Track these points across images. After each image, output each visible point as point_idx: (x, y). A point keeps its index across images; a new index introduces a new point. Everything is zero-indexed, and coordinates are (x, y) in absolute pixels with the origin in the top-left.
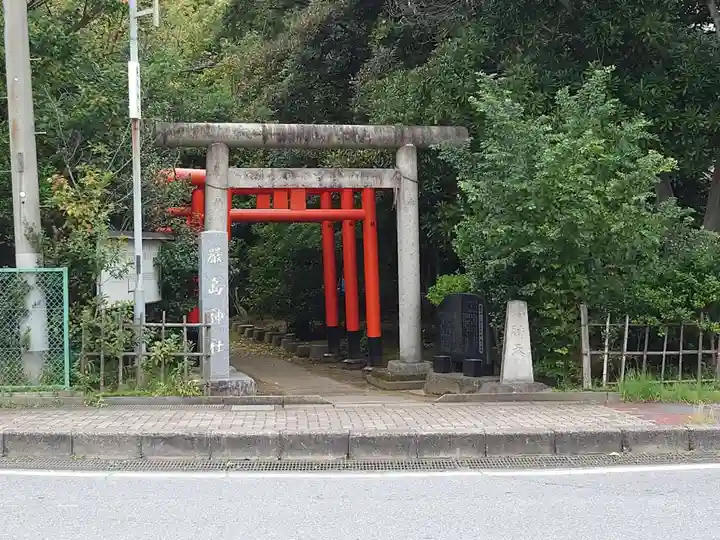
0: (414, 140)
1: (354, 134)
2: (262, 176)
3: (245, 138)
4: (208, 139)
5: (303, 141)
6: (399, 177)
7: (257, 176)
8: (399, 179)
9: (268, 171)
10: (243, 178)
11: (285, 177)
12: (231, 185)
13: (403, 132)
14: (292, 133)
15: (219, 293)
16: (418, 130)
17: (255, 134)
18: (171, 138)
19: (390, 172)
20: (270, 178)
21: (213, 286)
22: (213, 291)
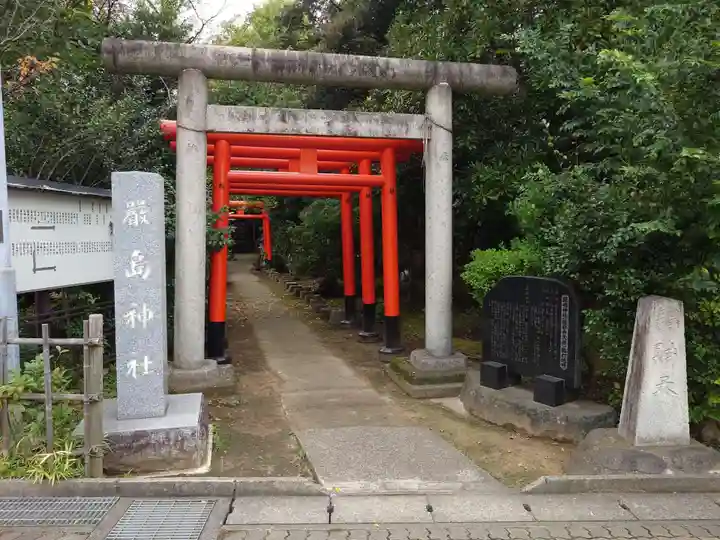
0: (450, 78)
1: (374, 65)
2: (252, 117)
3: (229, 64)
4: (175, 62)
5: (307, 72)
6: (430, 125)
7: (245, 117)
8: (430, 128)
9: (259, 111)
10: (227, 120)
11: (283, 120)
12: (210, 128)
13: (436, 68)
14: (292, 61)
15: (145, 277)
16: (455, 67)
17: (242, 58)
18: (122, 58)
19: (419, 118)
20: (262, 121)
21: (133, 264)
22: (134, 273)
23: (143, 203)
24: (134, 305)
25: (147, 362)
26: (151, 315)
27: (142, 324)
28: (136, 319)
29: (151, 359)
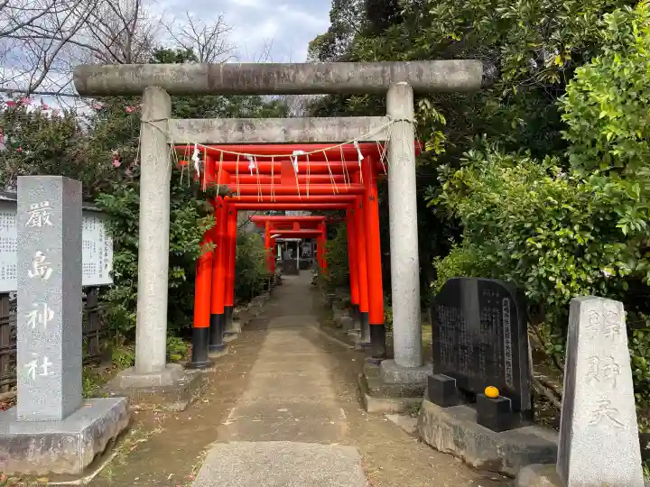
0: (408, 77)
14: (246, 72)
15: (46, 277)
20: (219, 131)
21: (36, 265)
22: (37, 273)
23: (47, 204)
24: (36, 305)
25: (46, 363)
26: (51, 317)
27: (43, 324)
28: (37, 320)
29: (50, 360)
